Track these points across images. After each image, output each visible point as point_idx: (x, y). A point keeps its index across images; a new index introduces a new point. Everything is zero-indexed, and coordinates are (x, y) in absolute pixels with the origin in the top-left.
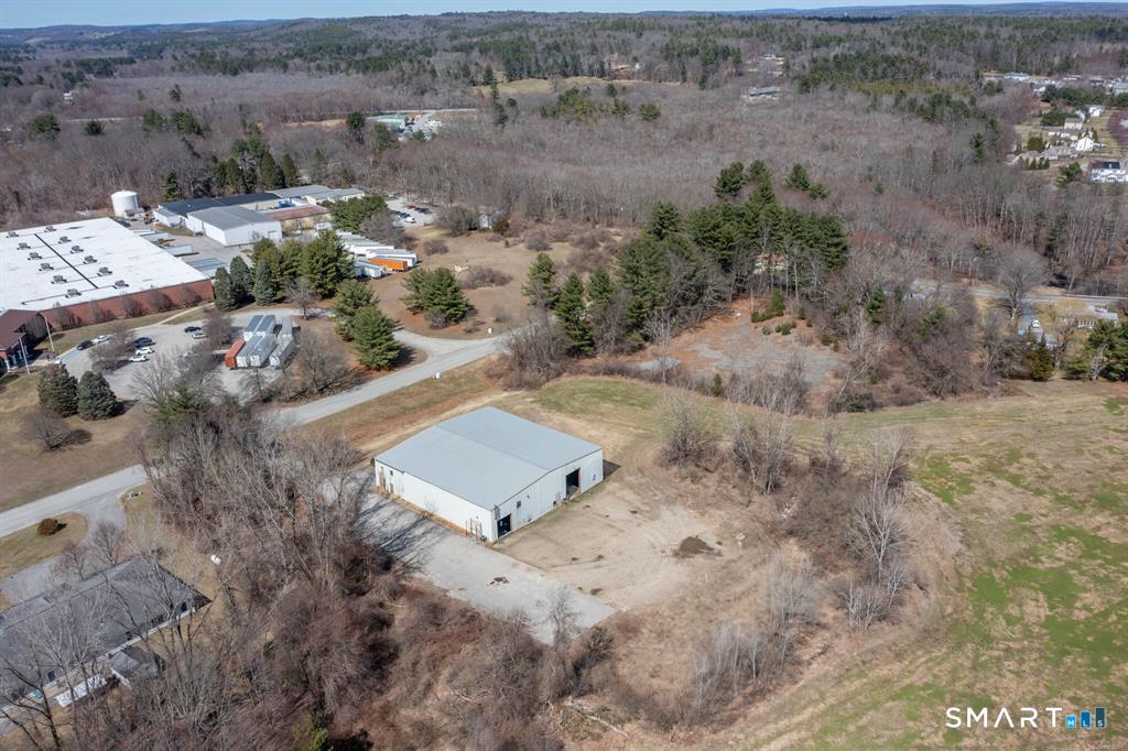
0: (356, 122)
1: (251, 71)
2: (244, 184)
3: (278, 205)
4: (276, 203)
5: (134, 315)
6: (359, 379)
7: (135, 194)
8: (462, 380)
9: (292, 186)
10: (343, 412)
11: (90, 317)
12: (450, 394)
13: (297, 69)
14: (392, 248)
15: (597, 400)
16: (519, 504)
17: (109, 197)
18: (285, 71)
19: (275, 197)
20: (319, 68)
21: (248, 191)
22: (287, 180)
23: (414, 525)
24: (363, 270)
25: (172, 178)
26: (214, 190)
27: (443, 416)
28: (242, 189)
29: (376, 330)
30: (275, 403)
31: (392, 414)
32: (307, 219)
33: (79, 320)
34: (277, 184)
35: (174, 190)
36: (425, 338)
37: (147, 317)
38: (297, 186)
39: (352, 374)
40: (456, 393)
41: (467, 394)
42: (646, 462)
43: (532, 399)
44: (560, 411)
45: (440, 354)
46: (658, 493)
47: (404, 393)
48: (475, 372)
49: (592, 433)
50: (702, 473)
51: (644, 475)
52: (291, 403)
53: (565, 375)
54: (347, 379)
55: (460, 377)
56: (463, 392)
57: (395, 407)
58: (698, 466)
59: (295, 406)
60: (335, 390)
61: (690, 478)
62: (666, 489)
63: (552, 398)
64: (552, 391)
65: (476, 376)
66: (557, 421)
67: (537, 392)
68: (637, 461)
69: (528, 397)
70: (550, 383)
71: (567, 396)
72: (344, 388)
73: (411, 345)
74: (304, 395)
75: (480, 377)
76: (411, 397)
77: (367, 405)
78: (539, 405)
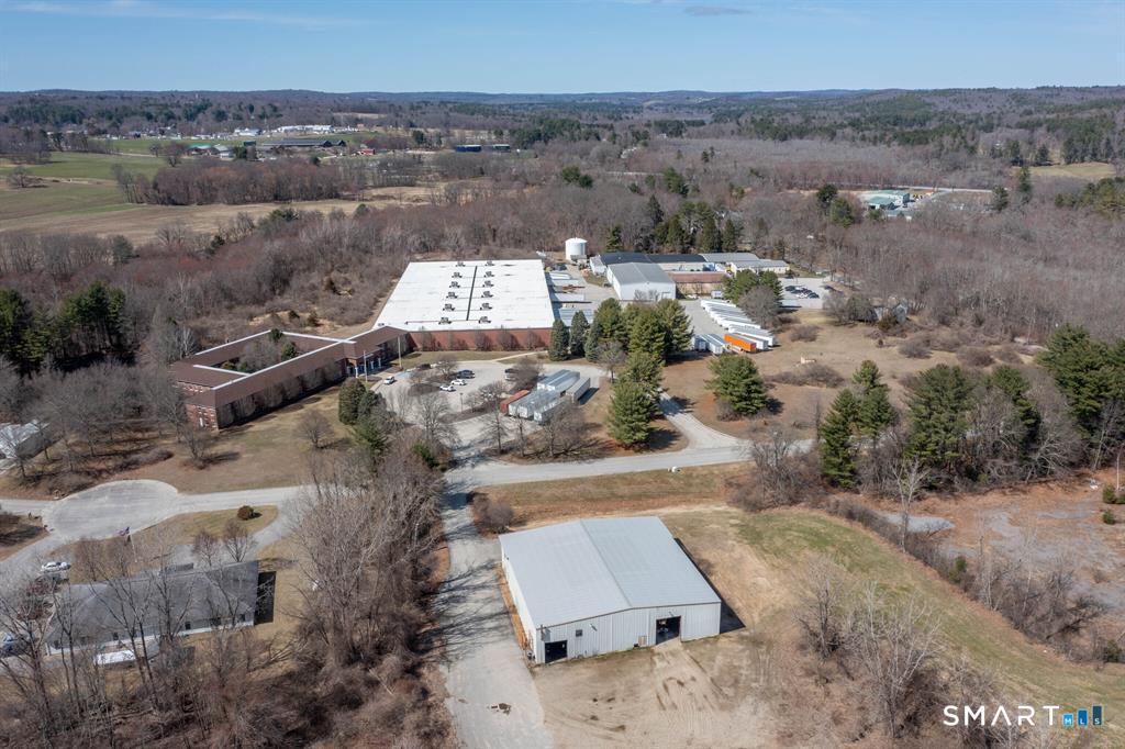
0: (827, 194)
1: (801, 138)
2: (682, 244)
3: (701, 268)
4: (700, 266)
5: (483, 349)
6: (603, 451)
7: (584, 241)
8: (698, 481)
9: (728, 251)
10: (555, 482)
11: (446, 344)
12: (674, 492)
13: (844, 137)
14: (758, 327)
15: (805, 543)
16: (579, 633)
17: (563, 242)
18: (832, 139)
19: (703, 260)
20: (863, 138)
21: (684, 251)
22: (724, 245)
23: (491, 617)
24: (707, 345)
25: (617, 231)
26: (654, 246)
27: (644, 512)
28: (679, 248)
29: (629, 406)
30: (506, 457)
31: (595, 497)
32: (707, 285)
33: (439, 345)
34: (712, 248)
35: (617, 241)
36: (704, 427)
37: (493, 353)
38: (733, 251)
39: (600, 446)
40: (679, 493)
41: (689, 497)
42: (785, 637)
43: (737, 522)
44: (752, 544)
45: (702, 447)
46: (762, 679)
47: (626, 479)
48: (717, 475)
49: (762, 581)
50: (839, 676)
51: (768, 652)
52: (521, 461)
53: (803, 504)
54: (590, 450)
55: (697, 477)
56: (687, 493)
57: (605, 490)
58: (841, 664)
59: (522, 464)
60: (569, 458)
61: (817, 677)
62: (777, 678)
63: (759, 527)
64: (769, 519)
65: (716, 480)
66: (736, 555)
67: (753, 515)
68: (778, 632)
69: (737, 518)
70: (776, 510)
71: (779, 529)
72: (579, 458)
73: (682, 431)
74: (539, 456)
75: (719, 482)
76: (630, 484)
77: (581, 481)
78: (736, 530)
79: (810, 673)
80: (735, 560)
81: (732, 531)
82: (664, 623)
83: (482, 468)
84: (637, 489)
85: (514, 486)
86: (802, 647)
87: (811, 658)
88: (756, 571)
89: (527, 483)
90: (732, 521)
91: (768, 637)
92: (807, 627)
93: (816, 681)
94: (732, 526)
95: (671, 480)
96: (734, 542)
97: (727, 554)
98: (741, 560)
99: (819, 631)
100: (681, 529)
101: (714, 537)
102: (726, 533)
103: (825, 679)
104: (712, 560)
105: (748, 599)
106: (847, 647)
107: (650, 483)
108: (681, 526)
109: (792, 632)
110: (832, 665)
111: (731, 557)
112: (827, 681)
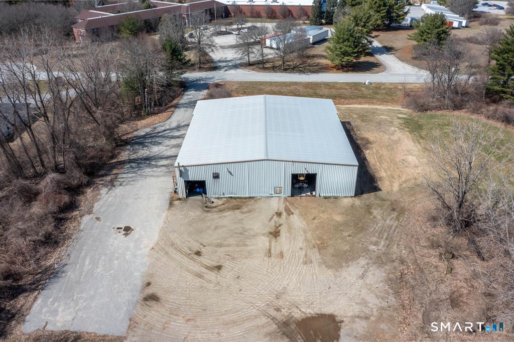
5: (271, 18)
6: (320, 69)
8: (384, 91)
16: (216, 176)
39: (320, 67)
40: (367, 98)
41: (373, 101)
42: (419, 207)
43: (405, 116)
44: (411, 132)
45: (394, 73)
46: (382, 243)
47: (329, 85)
48: (401, 90)
49: (411, 159)
50: (468, 253)
51: (397, 218)
52: (261, 70)
53: (464, 110)
54: (311, 68)
55: (384, 89)
56: (373, 98)
57: (311, 91)
58: (473, 242)
59: (259, 72)
60: (295, 71)
61: (442, 250)
62: (398, 245)
63: (422, 122)
64: (432, 117)
65: (398, 92)
66: (395, 138)
67: (419, 113)
68: (413, 201)
69: (405, 114)
70: (440, 112)
71: (439, 125)
72: (301, 72)
73: (383, 63)
74: (274, 69)
75: (400, 94)
76: (330, 89)
77: (296, 84)
78: (402, 121)
79: (434, 245)
80: (393, 141)
81: (397, 122)
82: (302, 178)
83: (232, 72)
84: (334, 92)
85: (246, 82)
86: (434, 219)
87: (440, 231)
88: (408, 151)
89: (256, 82)
90: (400, 116)
91: (402, 205)
92: (440, 197)
93: (441, 255)
94: (399, 118)
95: (363, 89)
96: (397, 129)
97: (387, 137)
98: (398, 142)
99: (455, 206)
100: (355, 116)
101: (380, 124)
102: (392, 122)
103: (452, 255)
104: (371, 139)
105: (394, 171)
106: (482, 225)
107: (346, 89)
108: (355, 114)
109: (427, 204)
110: (462, 241)
111: (390, 138)
112: (453, 256)
